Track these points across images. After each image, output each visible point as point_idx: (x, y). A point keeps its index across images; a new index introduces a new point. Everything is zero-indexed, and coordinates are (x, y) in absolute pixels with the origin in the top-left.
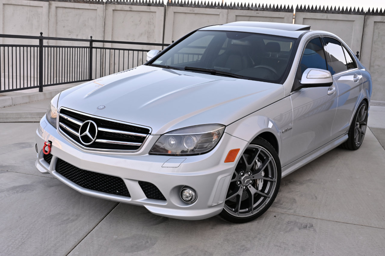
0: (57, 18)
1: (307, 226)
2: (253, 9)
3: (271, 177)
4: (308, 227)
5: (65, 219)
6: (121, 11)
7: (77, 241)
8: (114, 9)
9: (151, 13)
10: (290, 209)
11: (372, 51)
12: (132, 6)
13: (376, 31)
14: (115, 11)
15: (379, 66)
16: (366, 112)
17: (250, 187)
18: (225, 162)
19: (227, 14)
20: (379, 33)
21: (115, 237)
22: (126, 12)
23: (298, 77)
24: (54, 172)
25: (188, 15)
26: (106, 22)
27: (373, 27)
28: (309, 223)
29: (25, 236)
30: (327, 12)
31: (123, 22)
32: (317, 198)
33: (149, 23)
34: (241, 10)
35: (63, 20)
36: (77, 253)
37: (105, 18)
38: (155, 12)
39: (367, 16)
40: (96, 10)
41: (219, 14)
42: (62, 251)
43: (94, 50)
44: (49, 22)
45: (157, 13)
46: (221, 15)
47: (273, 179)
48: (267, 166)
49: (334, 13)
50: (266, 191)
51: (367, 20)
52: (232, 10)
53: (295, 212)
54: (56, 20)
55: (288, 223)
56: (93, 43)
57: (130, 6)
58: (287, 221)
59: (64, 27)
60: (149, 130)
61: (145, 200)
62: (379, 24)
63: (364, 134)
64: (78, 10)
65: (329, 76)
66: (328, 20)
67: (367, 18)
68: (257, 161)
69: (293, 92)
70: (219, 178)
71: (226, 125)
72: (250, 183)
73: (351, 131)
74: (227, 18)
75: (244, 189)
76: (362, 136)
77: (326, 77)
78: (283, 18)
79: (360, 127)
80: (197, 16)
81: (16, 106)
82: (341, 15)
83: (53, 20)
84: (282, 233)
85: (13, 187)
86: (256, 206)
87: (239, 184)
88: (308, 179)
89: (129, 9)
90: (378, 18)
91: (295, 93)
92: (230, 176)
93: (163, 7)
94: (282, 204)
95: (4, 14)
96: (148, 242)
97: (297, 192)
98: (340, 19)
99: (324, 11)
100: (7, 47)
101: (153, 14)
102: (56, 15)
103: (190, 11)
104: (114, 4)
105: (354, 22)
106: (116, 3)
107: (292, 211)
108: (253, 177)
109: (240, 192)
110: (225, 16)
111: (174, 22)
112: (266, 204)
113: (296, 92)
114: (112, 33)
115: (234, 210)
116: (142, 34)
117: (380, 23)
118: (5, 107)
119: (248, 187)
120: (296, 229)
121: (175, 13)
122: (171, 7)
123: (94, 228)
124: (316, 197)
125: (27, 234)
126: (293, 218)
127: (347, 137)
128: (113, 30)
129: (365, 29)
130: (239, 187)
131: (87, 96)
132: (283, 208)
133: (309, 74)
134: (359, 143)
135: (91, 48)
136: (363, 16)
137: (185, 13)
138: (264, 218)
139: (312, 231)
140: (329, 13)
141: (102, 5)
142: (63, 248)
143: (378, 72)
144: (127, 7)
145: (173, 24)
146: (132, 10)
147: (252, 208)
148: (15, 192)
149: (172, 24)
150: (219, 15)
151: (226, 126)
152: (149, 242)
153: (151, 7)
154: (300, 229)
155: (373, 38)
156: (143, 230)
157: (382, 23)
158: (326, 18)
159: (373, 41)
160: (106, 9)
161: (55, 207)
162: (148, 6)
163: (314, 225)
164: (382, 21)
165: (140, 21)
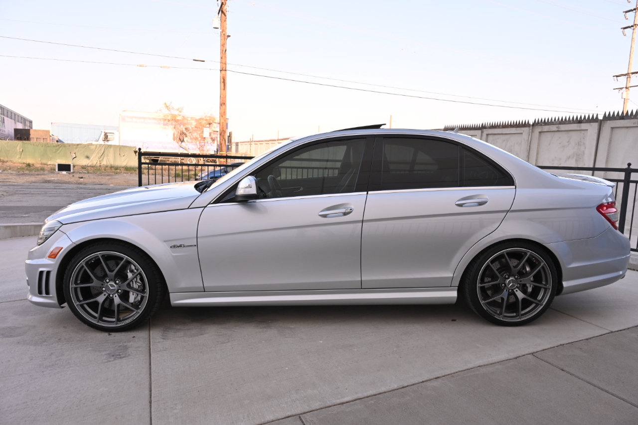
6: (547, 133)
8: (540, 131)
9: (583, 132)
12: (560, 125)
14: (542, 133)
22: (552, 133)
25: (631, 129)
26: (531, 146)
31: (549, 145)
33: (579, 144)
37: (530, 142)
38: (587, 130)
40: (522, 133)
45: (589, 131)
57: (557, 126)
64: (506, 136)
89: (556, 129)
93: (597, 122)
101: (585, 132)
103: (634, 124)
104: (541, 125)
106: (543, 124)
111: (610, 141)
114: (537, 157)
116: (569, 157)
121: (612, 128)
122: (608, 121)
137: (627, 127)
141: (527, 128)
144: (554, 128)
145: (610, 143)
146: (560, 130)
153: (582, 124)
160: (532, 132)
162: (578, 123)
165: (568, 142)
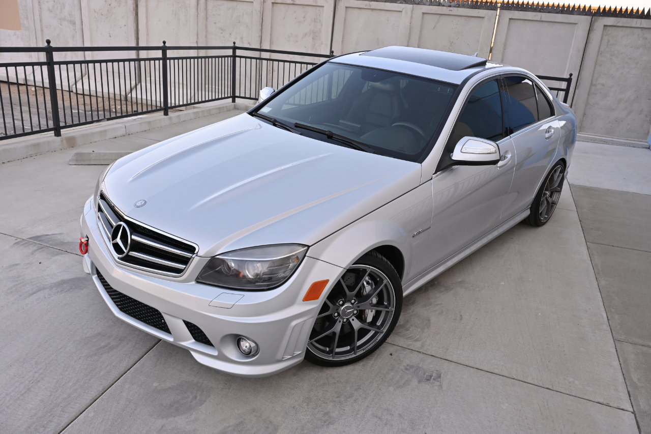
0: (207, 12)
1: (431, 376)
2: (444, 5)
3: (386, 304)
4: (433, 377)
5: (103, 344)
6: (281, 5)
7: (101, 389)
8: (273, 2)
9: (318, 8)
10: (417, 340)
11: (596, 64)
13: (605, 38)
14: (275, 5)
15: (603, 85)
16: (562, 175)
17: (353, 320)
18: (303, 301)
19: (412, 11)
20: (609, 41)
21: (155, 384)
22: (287, 6)
23: (449, 148)
24: (96, 278)
25: (363, 10)
26: (264, 19)
27: (601, 33)
28: (437, 371)
29: (37, 375)
30: (541, 10)
31: (284, 19)
32: (461, 319)
33: (315, 21)
34: (429, 5)
35: (213, 15)
36: (92, 414)
37: (262, 13)
38: (323, 7)
39: (596, 17)
40: (252, 2)
41: (401, 10)
42: (73, 408)
43: (238, 59)
44: (197, 16)
45: (325, 8)
46: (403, 12)
47: (388, 308)
48: (382, 290)
49: (551, 13)
50: (379, 324)
51: (594, 23)
52: (419, 5)
53: (422, 346)
54: (206, 14)
55: (406, 369)
56: (237, 50)
58: (406, 365)
59: (215, 23)
60: (194, 249)
61: (193, 343)
62: (611, 29)
63: (555, 204)
64: (232, 2)
65: (494, 151)
66: (542, 21)
67: (596, 20)
68: (365, 283)
69: (438, 173)
70: (294, 323)
71: (310, 245)
72: (354, 314)
73: (535, 205)
74: (412, 16)
75: (344, 322)
76: (552, 206)
77: (489, 152)
78: (483, 18)
79: (551, 196)
80: (374, 11)
81: (131, 135)
82: (560, 16)
83: (202, 14)
84: (391, 389)
85: (62, 281)
86: (361, 343)
87: (337, 316)
88: (459, 280)
89: (291, 2)
90: (610, 21)
91: (440, 174)
92: (312, 319)
94: (408, 330)
95: (147, 5)
96: (196, 397)
97: (437, 305)
98: (559, 21)
99: (538, 10)
100: (117, 63)
101: (321, 9)
102: (206, 9)
103: (366, 6)
105: (577, 25)
107: (417, 345)
108: (359, 307)
109: (337, 328)
110: (409, 13)
111: (345, 20)
112: (377, 341)
113: (444, 172)
114: (271, 32)
115: (328, 349)
116: (306, 34)
117: (611, 27)
118: (116, 138)
119: (351, 320)
120: (415, 382)
121: (346, 7)
123: (135, 364)
124: (461, 316)
125: (41, 371)
126: (414, 359)
127: (528, 212)
128: (271, 28)
129: (591, 35)
130: (337, 319)
131: (131, 179)
132: (407, 338)
133: (464, 147)
134: (546, 216)
135: (234, 56)
136: (589, 18)
137: (360, 9)
138: (375, 356)
139: (436, 388)
140: (545, 12)
142: (77, 403)
143: (601, 93)
144: (288, 0)
145: (345, 23)
146: (295, 3)
147: (354, 347)
148: (60, 290)
149: (343, 22)
150: (401, 12)
151: (309, 247)
152: (198, 398)
154: (419, 382)
155: (599, 48)
156: (198, 373)
157: (614, 28)
158: (539, 19)
159: (599, 51)
160: (264, 2)
161: (98, 322)
163: (442, 375)
164: (615, 24)
165: (304, 17)
